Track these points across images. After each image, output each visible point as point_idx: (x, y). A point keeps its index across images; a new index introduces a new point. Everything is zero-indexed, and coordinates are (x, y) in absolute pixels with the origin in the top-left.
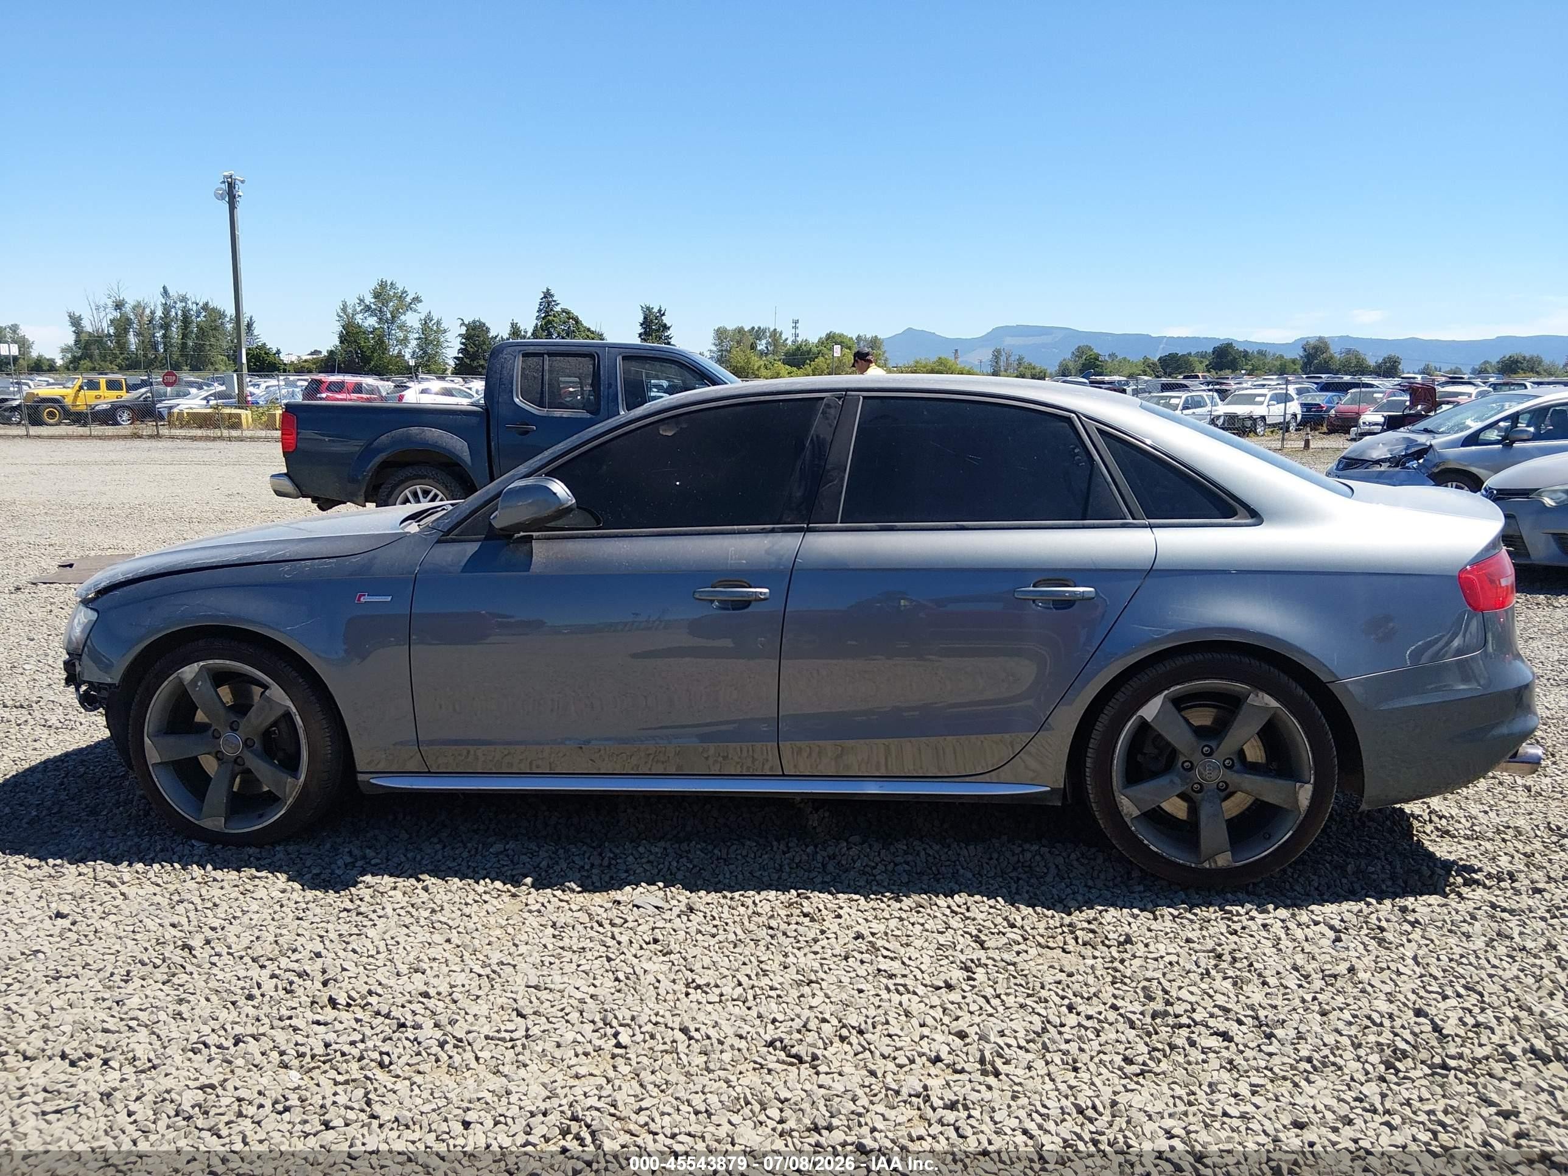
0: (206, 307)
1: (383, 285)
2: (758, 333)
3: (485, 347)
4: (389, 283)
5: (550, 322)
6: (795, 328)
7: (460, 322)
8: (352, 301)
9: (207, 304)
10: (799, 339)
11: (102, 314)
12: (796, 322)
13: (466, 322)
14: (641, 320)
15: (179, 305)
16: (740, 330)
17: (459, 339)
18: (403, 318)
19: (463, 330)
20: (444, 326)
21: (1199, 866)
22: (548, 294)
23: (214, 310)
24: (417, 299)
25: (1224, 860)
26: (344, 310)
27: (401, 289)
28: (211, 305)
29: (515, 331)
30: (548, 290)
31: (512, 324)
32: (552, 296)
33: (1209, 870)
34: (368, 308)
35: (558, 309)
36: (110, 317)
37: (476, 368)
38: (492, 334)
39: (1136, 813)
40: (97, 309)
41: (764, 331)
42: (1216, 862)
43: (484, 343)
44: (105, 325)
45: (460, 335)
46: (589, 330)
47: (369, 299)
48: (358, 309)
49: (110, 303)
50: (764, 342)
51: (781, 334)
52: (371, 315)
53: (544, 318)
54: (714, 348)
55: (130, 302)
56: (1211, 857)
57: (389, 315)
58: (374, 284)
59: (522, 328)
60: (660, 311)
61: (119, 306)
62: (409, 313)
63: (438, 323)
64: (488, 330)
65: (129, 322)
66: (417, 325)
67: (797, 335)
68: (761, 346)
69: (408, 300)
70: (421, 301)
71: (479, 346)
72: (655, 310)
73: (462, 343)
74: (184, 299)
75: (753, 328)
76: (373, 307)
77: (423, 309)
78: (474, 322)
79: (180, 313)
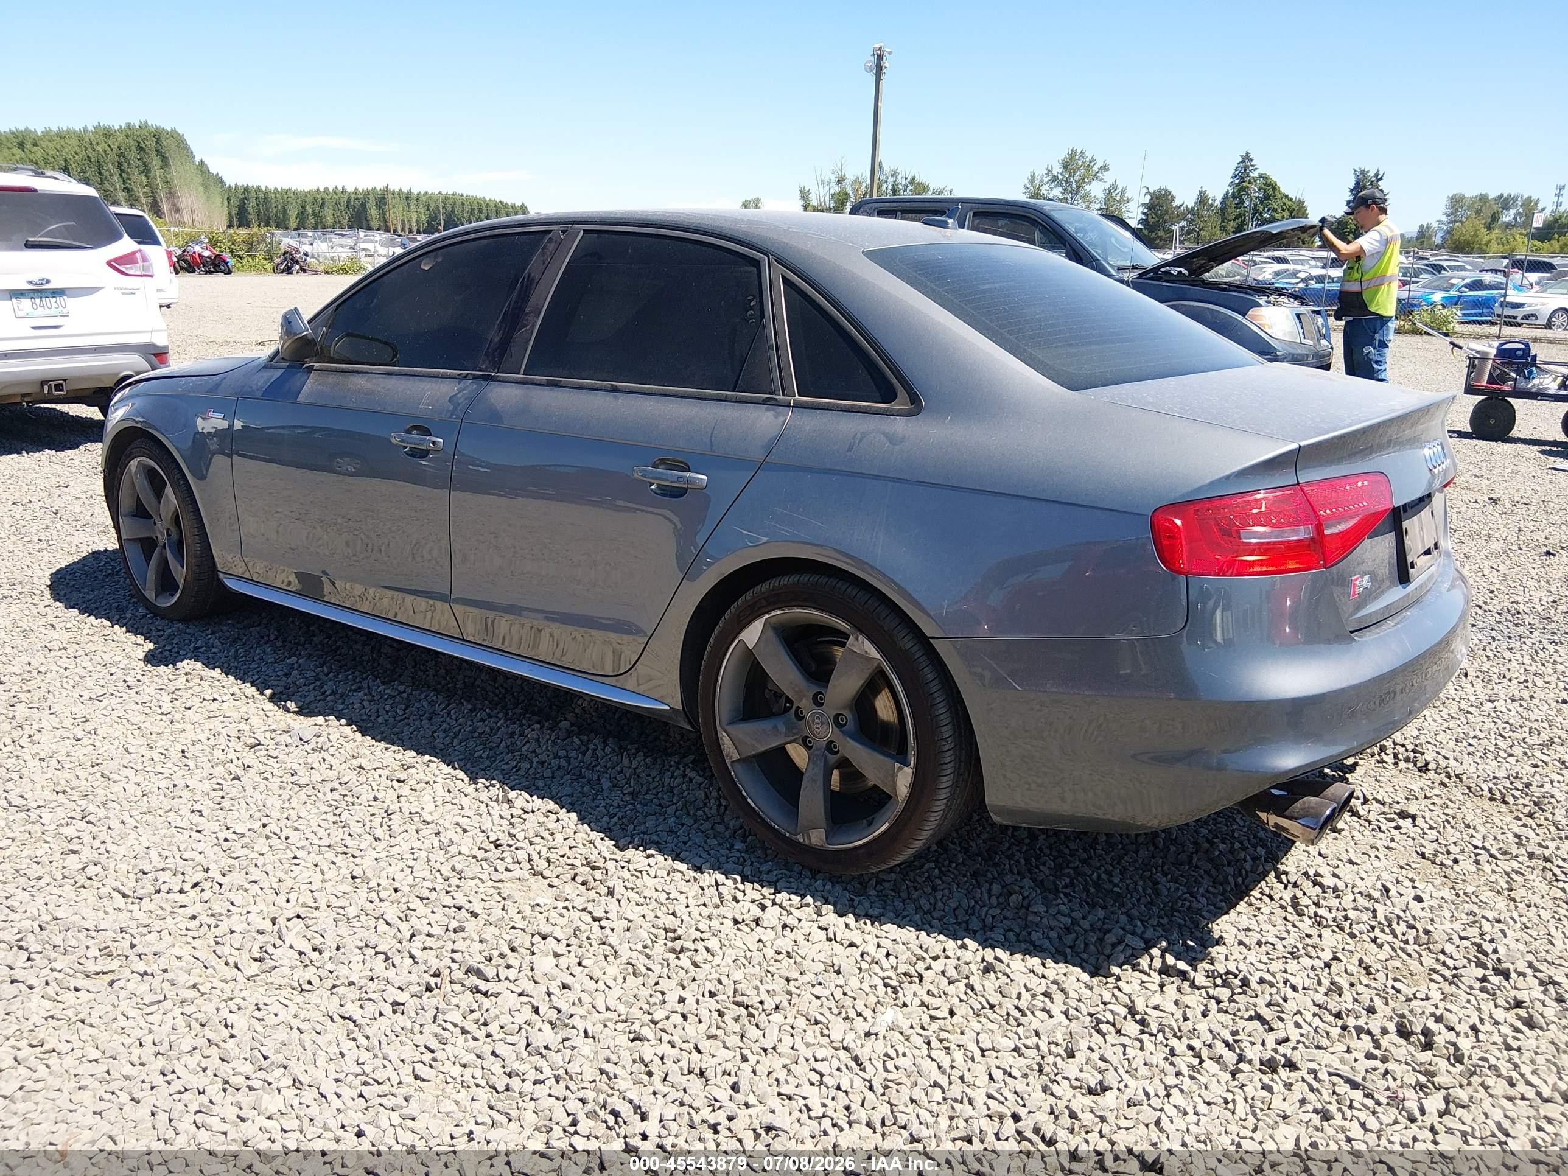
0: (912, 181)
1: (1073, 154)
2: (1505, 202)
3: (1167, 217)
4: (1079, 151)
5: (1243, 189)
6: (1559, 195)
7: (1145, 190)
8: (1040, 171)
9: (913, 179)
10: (1562, 209)
11: (827, 189)
12: (1562, 188)
13: (1152, 191)
14: (1352, 185)
15: (891, 180)
16: (1483, 199)
17: (1141, 209)
18: (1087, 188)
19: (1147, 200)
20: (1128, 195)
21: (793, 837)
22: (1247, 158)
23: (920, 184)
24: (1105, 168)
25: (817, 837)
26: (1032, 181)
27: (1090, 157)
28: (917, 180)
29: (1203, 199)
30: (1247, 153)
31: (1200, 192)
32: (1251, 160)
33: (802, 845)
34: (1055, 179)
35: (1255, 174)
36: (832, 191)
37: (1154, 239)
38: (1177, 203)
39: (736, 756)
40: (823, 184)
41: (1515, 199)
42: (809, 838)
43: (1167, 212)
44: (827, 199)
45: (1143, 205)
46: (1287, 197)
47: (1057, 169)
48: (1046, 180)
49: (833, 178)
50: (1512, 212)
51: (1537, 203)
52: (1056, 186)
53: (1238, 185)
54: (1445, 219)
55: (850, 178)
56: (806, 832)
57: (1074, 186)
58: (1063, 154)
59: (1210, 196)
60: (1377, 175)
61: (840, 181)
62: (1094, 183)
63: (1123, 192)
64: (1173, 198)
65: (847, 196)
66: (1101, 195)
67: (1559, 204)
68: (1508, 217)
69: (1096, 168)
70: (1108, 170)
71: (1161, 216)
72: (1372, 174)
73: (1144, 214)
74: (895, 174)
75: (1502, 196)
76: (1060, 177)
77: (1108, 178)
78: (1160, 190)
79: (890, 187)
